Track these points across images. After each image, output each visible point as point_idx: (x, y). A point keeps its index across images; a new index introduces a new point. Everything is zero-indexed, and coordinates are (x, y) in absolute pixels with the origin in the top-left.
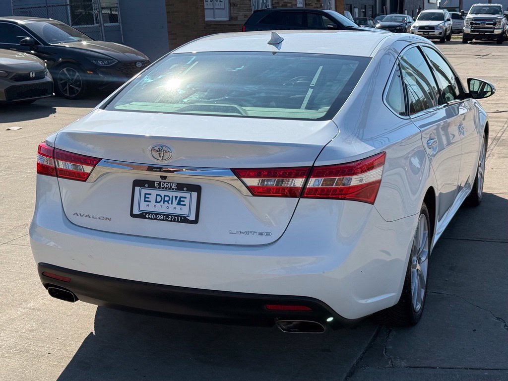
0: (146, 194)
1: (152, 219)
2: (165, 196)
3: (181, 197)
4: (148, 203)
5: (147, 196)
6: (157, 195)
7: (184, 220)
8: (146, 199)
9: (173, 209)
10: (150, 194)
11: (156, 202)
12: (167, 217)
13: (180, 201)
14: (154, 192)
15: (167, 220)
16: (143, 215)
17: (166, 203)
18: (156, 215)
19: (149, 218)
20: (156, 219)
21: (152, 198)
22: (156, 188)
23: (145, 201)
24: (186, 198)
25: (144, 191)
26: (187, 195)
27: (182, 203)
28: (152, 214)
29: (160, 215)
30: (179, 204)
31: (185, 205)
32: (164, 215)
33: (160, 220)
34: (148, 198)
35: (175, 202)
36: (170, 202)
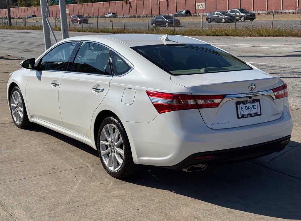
0: (242, 107)
1: (247, 117)
2: (248, 106)
3: (254, 106)
4: (243, 111)
5: (242, 108)
6: (246, 107)
7: (257, 115)
8: (242, 109)
9: (252, 111)
10: (243, 107)
11: (246, 110)
12: (252, 115)
13: (254, 107)
14: (244, 106)
15: (252, 116)
16: (243, 117)
17: (250, 109)
18: (248, 115)
19: (246, 117)
20: (248, 117)
21: (244, 108)
22: (245, 103)
23: (242, 110)
24: (255, 105)
25: (241, 106)
26: (256, 104)
27: (255, 108)
28: (246, 115)
29: (249, 115)
30: (254, 108)
31: (256, 108)
32: (250, 114)
33: (249, 117)
34: (243, 109)
35: (252, 108)
36: (251, 108)
